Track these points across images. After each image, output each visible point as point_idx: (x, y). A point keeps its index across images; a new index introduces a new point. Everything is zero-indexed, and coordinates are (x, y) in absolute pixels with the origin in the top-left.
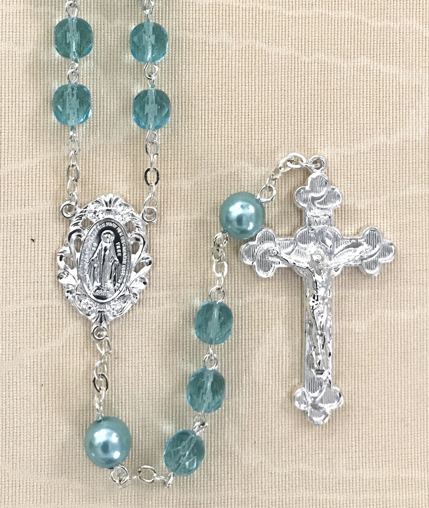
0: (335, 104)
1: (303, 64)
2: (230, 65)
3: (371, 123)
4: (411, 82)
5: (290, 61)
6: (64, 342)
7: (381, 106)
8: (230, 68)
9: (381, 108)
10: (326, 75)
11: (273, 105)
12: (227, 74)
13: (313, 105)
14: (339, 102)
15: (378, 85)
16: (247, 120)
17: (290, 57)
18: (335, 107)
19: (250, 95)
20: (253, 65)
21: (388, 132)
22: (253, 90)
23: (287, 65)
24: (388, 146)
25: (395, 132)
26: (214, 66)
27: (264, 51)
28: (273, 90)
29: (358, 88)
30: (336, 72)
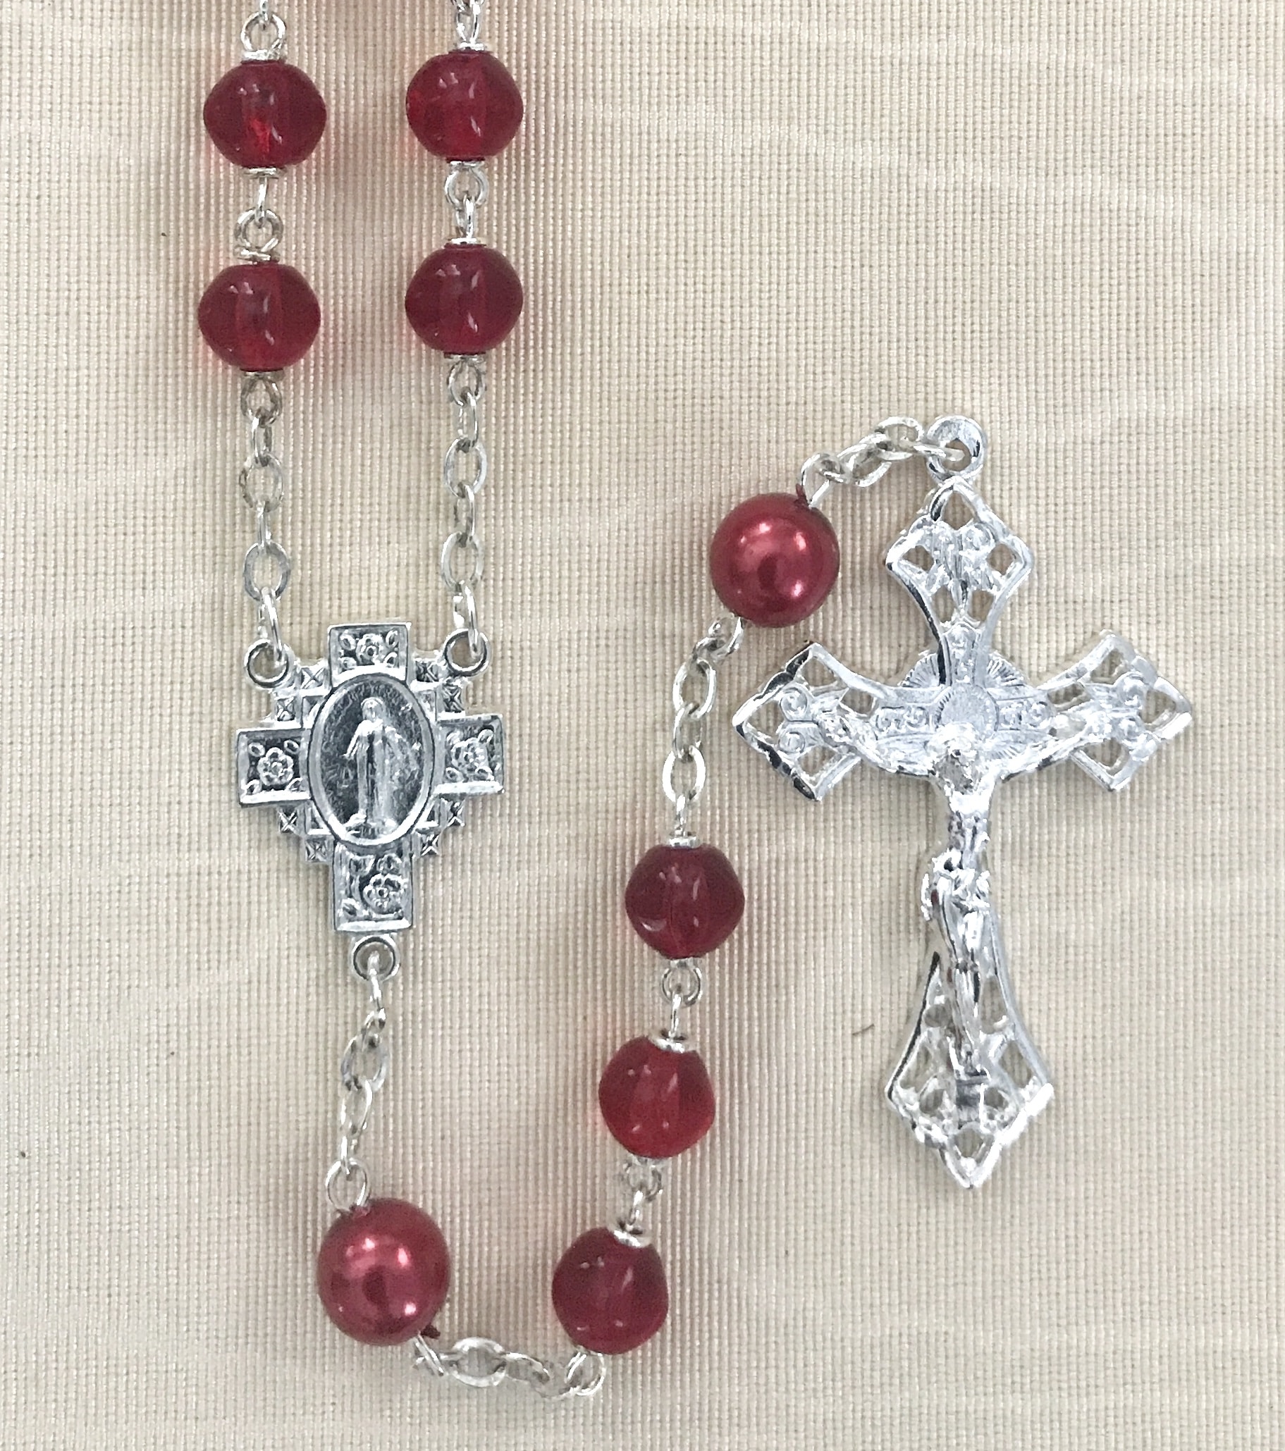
0: (1013, 305)
1: (922, 194)
2: (718, 196)
3: (1114, 357)
4: (1224, 241)
5: (886, 186)
6: (254, 970)
7: (1143, 310)
8: (718, 205)
9: (1142, 317)
10: (987, 223)
11: (839, 309)
12: (710, 220)
13: (949, 307)
14: (1022, 300)
15: (1133, 252)
16: (765, 349)
17: (885, 172)
18: (1013, 312)
19: (774, 279)
20: (783, 198)
21: (1161, 384)
22: (784, 265)
23: (877, 197)
24: (1161, 422)
25: (1180, 384)
26: (673, 198)
27: (812, 158)
28: (839, 264)
29: (1078, 260)
30: (1013, 214)
